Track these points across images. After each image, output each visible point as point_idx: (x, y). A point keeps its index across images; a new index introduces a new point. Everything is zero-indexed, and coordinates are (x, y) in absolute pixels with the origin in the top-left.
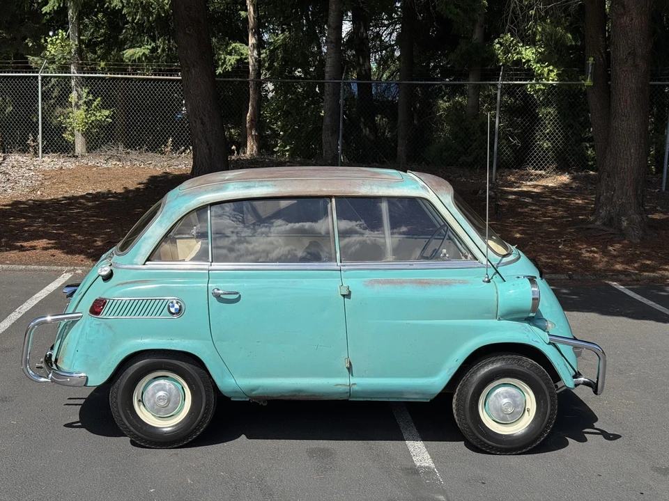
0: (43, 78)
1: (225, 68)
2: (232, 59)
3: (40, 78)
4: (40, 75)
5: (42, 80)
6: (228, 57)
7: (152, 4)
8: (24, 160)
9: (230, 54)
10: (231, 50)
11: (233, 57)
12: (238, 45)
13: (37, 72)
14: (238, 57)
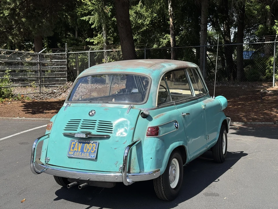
0: (90, 52)
1: (163, 45)
2: (165, 41)
3: (89, 53)
4: (89, 52)
5: (90, 54)
6: (164, 40)
7: (133, 21)
8: (84, 85)
9: (165, 39)
10: (165, 38)
11: (166, 40)
12: (168, 35)
13: (88, 51)
14: (168, 40)
